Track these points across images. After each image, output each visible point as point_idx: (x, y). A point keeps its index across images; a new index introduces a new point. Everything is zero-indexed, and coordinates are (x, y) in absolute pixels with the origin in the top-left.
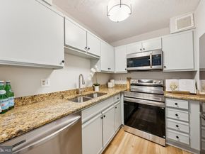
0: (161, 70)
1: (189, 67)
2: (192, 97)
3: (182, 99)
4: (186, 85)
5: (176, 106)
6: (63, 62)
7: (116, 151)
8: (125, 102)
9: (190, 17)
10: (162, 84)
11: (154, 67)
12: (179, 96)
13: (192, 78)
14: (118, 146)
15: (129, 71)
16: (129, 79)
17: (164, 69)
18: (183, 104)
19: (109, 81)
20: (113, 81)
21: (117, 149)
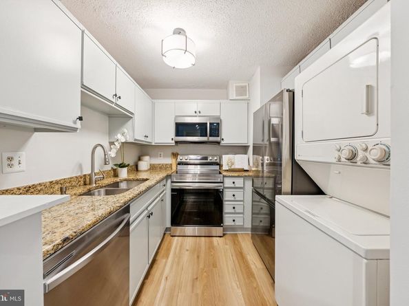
0: (218, 143)
1: (241, 141)
2: (246, 174)
3: (238, 176)
4: (240, 161)
5: (233, 185)
6: (80, 119)
7: (165, 265)
8: (173, 190)
9: (246, 86)
10: (218, 161)
11: (212, 139)
12: (236, 174)
13: (246, 153)
14: (168, 258)
15: (177, 142)
16: (175, 155)
17: (222, 142)
18: (239, 182)
19: (140, 159)
20: (146, 158)
21: (166, 262)
